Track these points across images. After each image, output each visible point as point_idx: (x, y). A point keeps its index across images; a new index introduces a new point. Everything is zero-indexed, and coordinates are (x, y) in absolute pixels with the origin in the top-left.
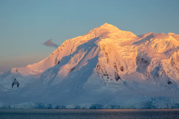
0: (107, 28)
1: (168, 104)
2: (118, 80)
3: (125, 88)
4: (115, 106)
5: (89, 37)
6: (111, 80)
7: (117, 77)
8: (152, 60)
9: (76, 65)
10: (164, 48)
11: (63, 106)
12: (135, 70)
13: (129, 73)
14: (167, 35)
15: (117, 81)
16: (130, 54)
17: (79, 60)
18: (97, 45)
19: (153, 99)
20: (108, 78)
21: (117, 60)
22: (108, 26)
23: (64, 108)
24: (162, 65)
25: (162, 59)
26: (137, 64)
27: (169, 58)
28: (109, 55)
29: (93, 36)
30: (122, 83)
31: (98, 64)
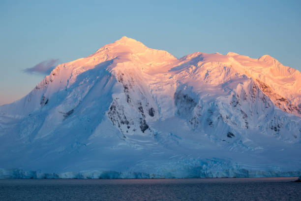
0: (126, 44)
1: (229, 170)
2: (145, 131)
3: (157, 143)
4: (141, 174)
5: (97, 60)
6: (134, 130)
7: (143, 125)
8: (202, 97)
9: (76, 105)
10: (221, 78)
11: (54, 174)
12: (173, 114)
13: (163, 119)
14: (225, 57)
15: (143, 132)
16: (164, 87)
17: (80, 98)
18: (111, 73)
19: (203, 163)
20: (129, 127)
21: (143, 98)
22: (127, 42)
23: (56, 177)
24: (217, 105)
25: (217, 95)
26: (176, 104)
27: (229, 94)
28: (130, 90)
29: (104, 58)
30: (151, 136)
31: (111, 104)
